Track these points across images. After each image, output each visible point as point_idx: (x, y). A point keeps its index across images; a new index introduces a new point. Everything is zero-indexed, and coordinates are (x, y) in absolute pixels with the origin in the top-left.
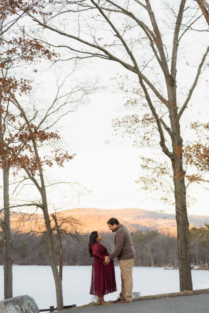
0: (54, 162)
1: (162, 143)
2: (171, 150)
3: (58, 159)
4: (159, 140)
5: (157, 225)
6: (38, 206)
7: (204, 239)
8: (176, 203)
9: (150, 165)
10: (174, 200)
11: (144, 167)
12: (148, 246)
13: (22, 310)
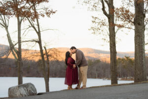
0: (45, 15)
1: (103, 9)
2: (108, 13)
3: (47, 13)
4: (102, 7)
5: (99, 57)
6: (36, 42)
7: (124, 64)
8: (110, 41)
9: (97, 21)
10: (109, 40)
11: (93, 22)
12: (95, 68)
13: (27, 90)
